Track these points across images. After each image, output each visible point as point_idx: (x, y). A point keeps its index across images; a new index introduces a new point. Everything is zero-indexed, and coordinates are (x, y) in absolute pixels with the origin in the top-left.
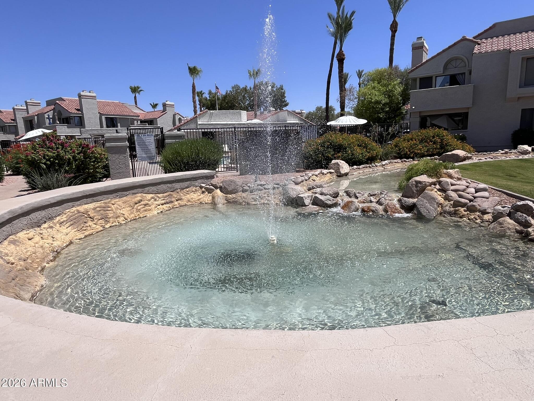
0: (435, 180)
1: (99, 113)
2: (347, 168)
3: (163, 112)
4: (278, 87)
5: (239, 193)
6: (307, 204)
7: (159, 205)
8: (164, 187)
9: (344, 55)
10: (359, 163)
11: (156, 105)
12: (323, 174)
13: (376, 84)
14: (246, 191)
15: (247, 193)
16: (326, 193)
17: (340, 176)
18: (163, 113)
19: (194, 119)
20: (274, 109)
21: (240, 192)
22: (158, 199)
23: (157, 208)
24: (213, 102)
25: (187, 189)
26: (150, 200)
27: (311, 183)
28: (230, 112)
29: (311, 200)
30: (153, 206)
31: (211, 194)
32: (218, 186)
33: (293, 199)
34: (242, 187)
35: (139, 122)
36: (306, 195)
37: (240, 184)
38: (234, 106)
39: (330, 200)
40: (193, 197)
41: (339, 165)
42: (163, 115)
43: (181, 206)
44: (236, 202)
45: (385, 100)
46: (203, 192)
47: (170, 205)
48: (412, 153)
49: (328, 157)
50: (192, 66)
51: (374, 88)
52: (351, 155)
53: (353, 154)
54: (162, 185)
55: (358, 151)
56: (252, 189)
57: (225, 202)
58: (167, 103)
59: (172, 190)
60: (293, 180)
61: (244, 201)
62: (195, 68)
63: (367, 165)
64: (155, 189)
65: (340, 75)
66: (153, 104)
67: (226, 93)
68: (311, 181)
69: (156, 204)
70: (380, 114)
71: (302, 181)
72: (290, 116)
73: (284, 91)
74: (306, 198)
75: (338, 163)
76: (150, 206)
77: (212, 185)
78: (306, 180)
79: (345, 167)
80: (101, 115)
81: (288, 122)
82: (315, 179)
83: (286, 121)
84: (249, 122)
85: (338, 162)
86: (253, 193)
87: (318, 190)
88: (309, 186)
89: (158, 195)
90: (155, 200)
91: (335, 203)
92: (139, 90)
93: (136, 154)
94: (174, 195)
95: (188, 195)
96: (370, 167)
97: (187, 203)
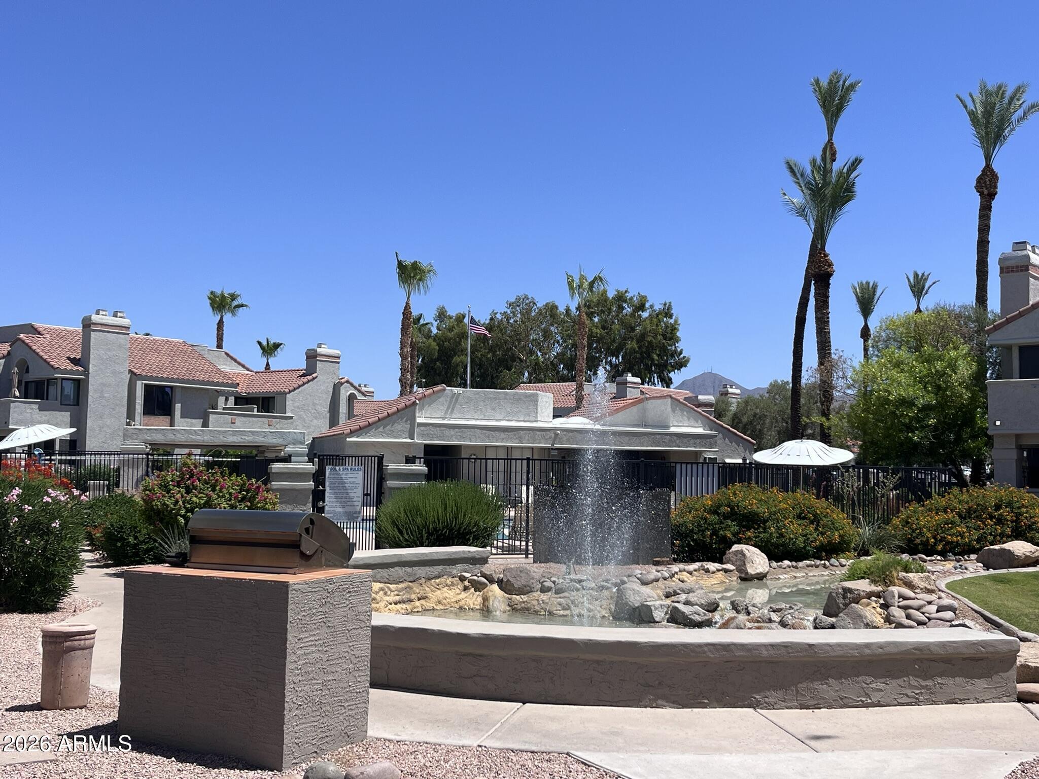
0: (880, 588)
1: (131, 372)
2: (762, 562)
3: (304, 375)
4: (658, 307)
5: (535, 594)
6: (657, 619)
7: (391, 604)
8: (399, 571)
9: (830, 265)
10: (797, 555)
11: (277, 346)
12: (707, 571)
13: (903, 354)
14: (549, 589)
15: (550, 593)
16: (694, 603)
17: (746, 578)
18: (305, 379)
19: (406, 412)
20: (638, 380)
21: (537, 591)
22: (389, 592)
23: (387, 608)
24: (446, 344)
25: (437, 581)
26: (378, 592)
27: (674, 584)
28: (507, 394)
29: (666, 613)
30: (382, 604)
31: (481, 593)
32: (496, 577)
33: (635, 609)
34: (542, 583)
35: (232, 400)
36: (658, 603)
37: (537, 576)
38: (514, 358)
39: (699, 615)
40: (447, 595)
41: (744, 555)
42: (304, 384)
43: (424, 610)
44: (528, 609)
45: (925, 398)
46: (466, 589)
47: (407, 606)
48: (941, 541)
49: (725, 537)
50: (408, 260)
51: (898, 365)
52: (777, 537)
53: (782, 535)
54: (397, 568)
55: (795, 530)
56: (559, 586)
57: (508, 608)
58: (319, 350)
59: (411, 579)
60: (640, 576)
61: (542, 609)
62: (415, 266)
63: (818, 562)
64: (386, 575)
65: (820, 316)
66: (265, 343)
67: (492, 319)
68: (674, 581)
69: (387, 601)
70: (913, 432)
71: (657, 580)
72: (678, 411)
73: (676, 321)
74: (656, 609)
75: (742, 551)
76: (378, 603)
77: (484, 576)
78: (665, 579)
79: (758, 561)
80: (134, 376)
81: (673, 430)
82: (686, 579)
83: (668, 427)
84: (559, 423)
85: (744, 549)
86: (561, 595)
87: (683, 597)
88: (668, 590)
89: (389, 585)
90: (385, 594)
91: (708, 620)
92: (235, 303)
93: (324, 507)
94: (414, 588)
95: (439, 592)
96: (825, 566)
97: (436, 605)
